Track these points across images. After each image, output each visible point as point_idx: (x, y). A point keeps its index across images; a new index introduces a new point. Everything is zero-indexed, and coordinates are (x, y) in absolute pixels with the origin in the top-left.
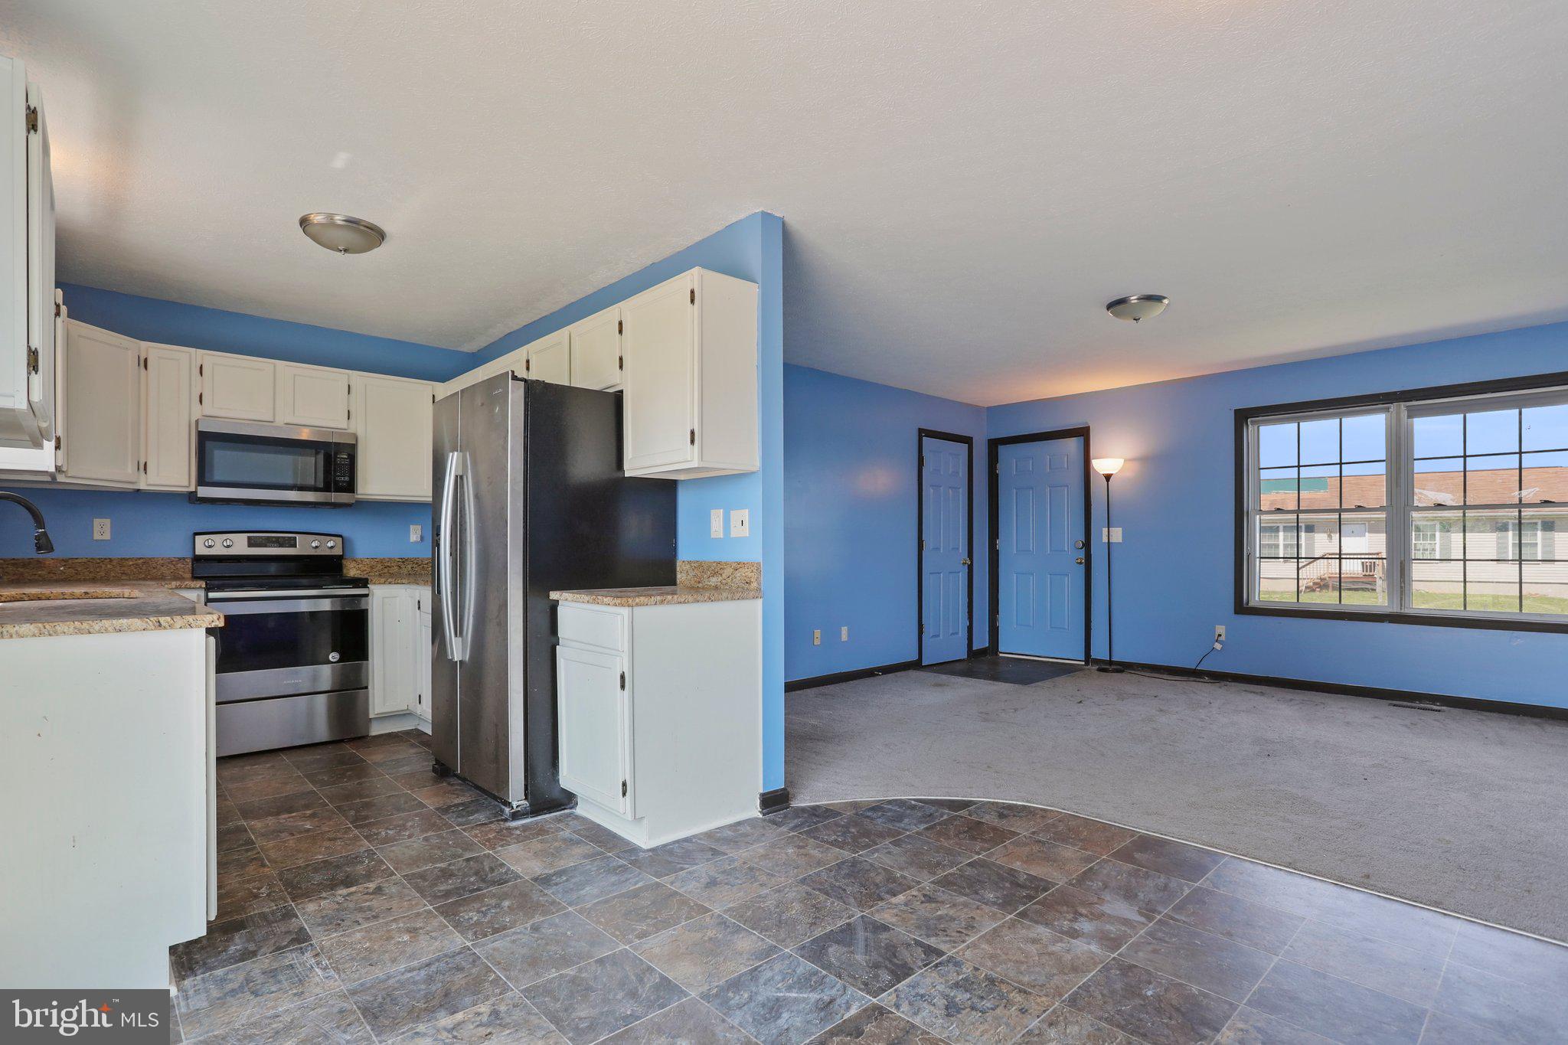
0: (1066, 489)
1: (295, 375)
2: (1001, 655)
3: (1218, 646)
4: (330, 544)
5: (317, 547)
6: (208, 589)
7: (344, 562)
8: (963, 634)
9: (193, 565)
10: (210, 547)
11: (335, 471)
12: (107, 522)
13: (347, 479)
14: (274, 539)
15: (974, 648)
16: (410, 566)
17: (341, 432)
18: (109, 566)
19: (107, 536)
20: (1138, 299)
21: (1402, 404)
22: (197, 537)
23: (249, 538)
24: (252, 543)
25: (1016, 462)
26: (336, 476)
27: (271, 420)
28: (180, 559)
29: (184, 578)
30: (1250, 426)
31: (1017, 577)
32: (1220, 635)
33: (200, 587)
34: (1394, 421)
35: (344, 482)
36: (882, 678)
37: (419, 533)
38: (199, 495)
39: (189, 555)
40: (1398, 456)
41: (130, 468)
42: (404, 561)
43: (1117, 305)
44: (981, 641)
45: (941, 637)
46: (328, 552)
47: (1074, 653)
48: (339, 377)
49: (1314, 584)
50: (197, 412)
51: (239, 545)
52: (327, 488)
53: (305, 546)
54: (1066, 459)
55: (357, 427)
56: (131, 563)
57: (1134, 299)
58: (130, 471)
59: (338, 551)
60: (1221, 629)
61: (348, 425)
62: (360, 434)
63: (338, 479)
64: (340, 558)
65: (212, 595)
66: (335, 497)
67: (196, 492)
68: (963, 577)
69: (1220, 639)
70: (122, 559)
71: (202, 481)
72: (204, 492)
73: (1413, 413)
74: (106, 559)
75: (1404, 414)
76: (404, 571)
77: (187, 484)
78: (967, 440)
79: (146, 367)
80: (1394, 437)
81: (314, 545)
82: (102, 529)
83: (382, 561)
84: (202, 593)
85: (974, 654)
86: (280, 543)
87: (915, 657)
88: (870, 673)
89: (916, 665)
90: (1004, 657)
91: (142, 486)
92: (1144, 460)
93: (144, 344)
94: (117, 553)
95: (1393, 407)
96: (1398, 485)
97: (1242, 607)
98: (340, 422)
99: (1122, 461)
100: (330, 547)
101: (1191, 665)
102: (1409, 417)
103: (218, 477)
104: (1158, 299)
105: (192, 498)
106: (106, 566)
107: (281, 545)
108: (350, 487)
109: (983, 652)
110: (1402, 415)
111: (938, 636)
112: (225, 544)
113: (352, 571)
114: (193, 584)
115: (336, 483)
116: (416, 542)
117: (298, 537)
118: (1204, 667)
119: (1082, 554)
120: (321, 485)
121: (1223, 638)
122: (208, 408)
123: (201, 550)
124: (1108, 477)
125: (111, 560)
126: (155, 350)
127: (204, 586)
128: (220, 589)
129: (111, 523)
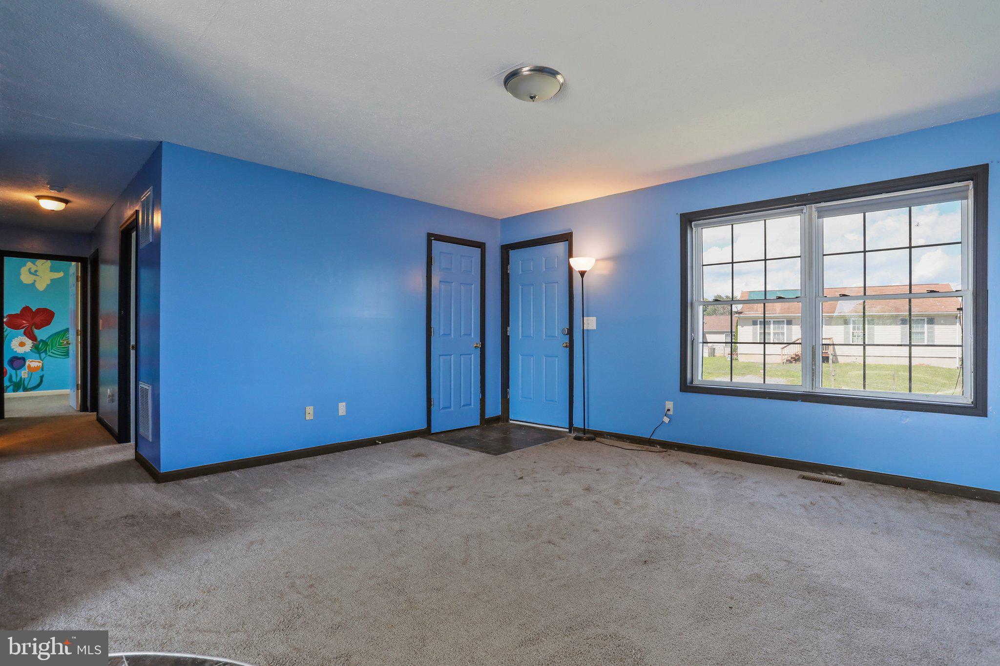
0: (557, 286)
2: (511, 422)
3: (666, 420)
8: (475, 404)
15: (487, 417)
20: (530, 70)
21: (813, 205)
25: (522, 264)
30: (694, 229)
31: (522, 358)
32: (669, 410)
34: (807, 220)
36: (381, 447)
40: (810, 252)
43: (512, 79)
44: (493, 409)
45: (452, 409)
47: (560, 423)
49: (792, 358)
54: (556, 259)
57: (525, 71)
60: (669, 405)
68: (475, 358)
69: (668, 413)
73: (822, 214)
75: (815, 214)
78: (481, 246)
80: (807, 235)
85: (487, 422)
87: (423, 426)
88: (371, 442)
89: (426, 433)
90: (514, 424)
92: (615, 258)
95: (805, 209)
96: (810, 278)
97: (687, 386)
99: (594, 260)
101: (647, 435)
102: (819, 217)
104: (553, 73)
109: (496, 419)
110: (813, 216)
111: (450, 407)
118: (658, 436)
119: (566, 339)
121: (671, 413)
124: (582, 274)
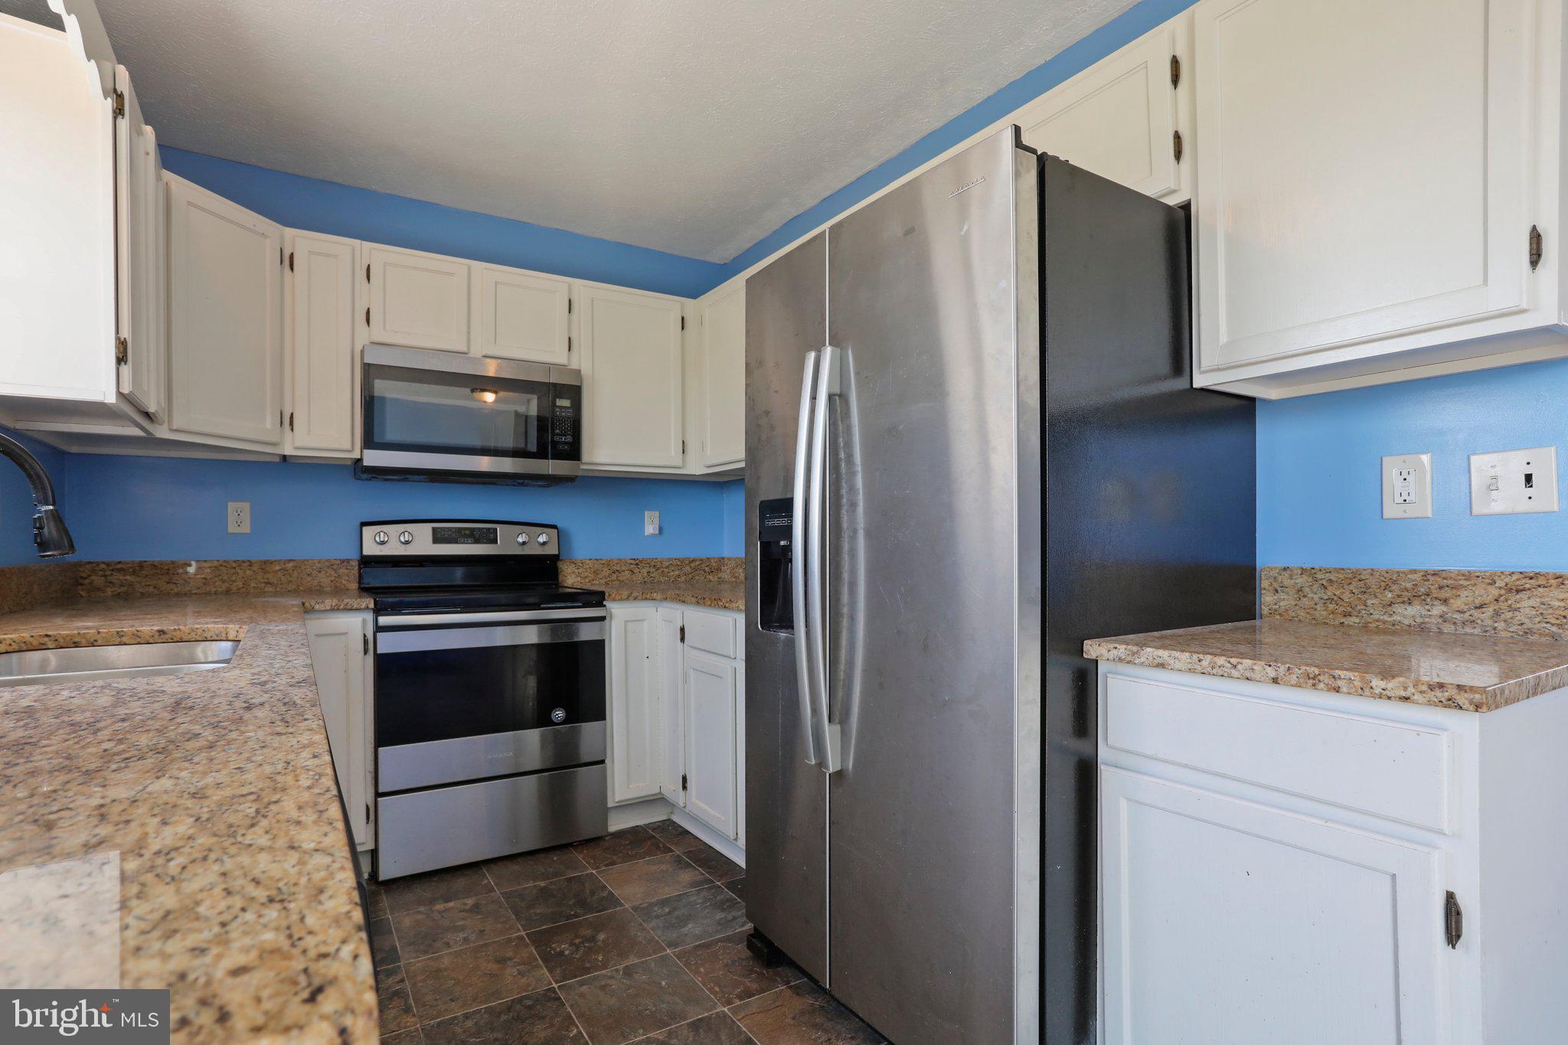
1: (496, 283)
4: (542, 539)
5: (524, 543)
6: (379, 611)
7: (560, 565)
9: (360, 569)
10: (383, 543)
11: (553, 429)
12: (246, 506)
13: (569, 439)
14: (467, 532)
16: (645, 571)
17: (561, 368)
18: (248, 572)
19: (246, 528)
22: (364, 528)
23: (434, 529)
24: (438, 538)
26: (554, 434)
27: (465, 349)
28: (343, 561)
29: (348, 589)
33: (367, 608)
35: (566, 443)
37: (657, 521)
38: (366, 463)
39: (355, 556)
41: (270, 422)
42: (638, 563)
46: (539, 551)
48: (558, 286)
50: (363, 336)
51: (421, 542)
52: (541, 454)
53: (512, 542)
55: (582, 361)
56: (277, 568)
58: (268, 425)
59: (553, 550)
61: (569, 358)
62: (586, 371)
63: (557, 438)
64: (555, 558)
65: (384, 620)
66: (552, 467)
67: (359, 460)
70: (265, 562)
71: (370, 441)
72: (375, 458)
74: (244, 562)
76: (638, 578)
77: (348, 446)
79: (292, 268)
81: (520, 540)
82: (239, 516)
83: (608, 564)
84: (369, 617)
86: (476, 537)
91: (288, 451)
93: (289, 232)
94: (257, 554)
98: (557, 355)
100: (541, 542)
103: (391, 436)
105: (359, 469)
106: (245, 572)
107: (477, 541)
108: (573, 452)
112: (402, 539)
113: (571, 578)
114: (355, 603)
115: (555, 444)
116: (653, 535)
117: (499, 527)
120: (533, 447)
122: (377, 333)
123: (370, 549)
125: (251, 564)
126: (304, 242)
127: (372, 606)
128: (396, 609)
129: (251, 509)
